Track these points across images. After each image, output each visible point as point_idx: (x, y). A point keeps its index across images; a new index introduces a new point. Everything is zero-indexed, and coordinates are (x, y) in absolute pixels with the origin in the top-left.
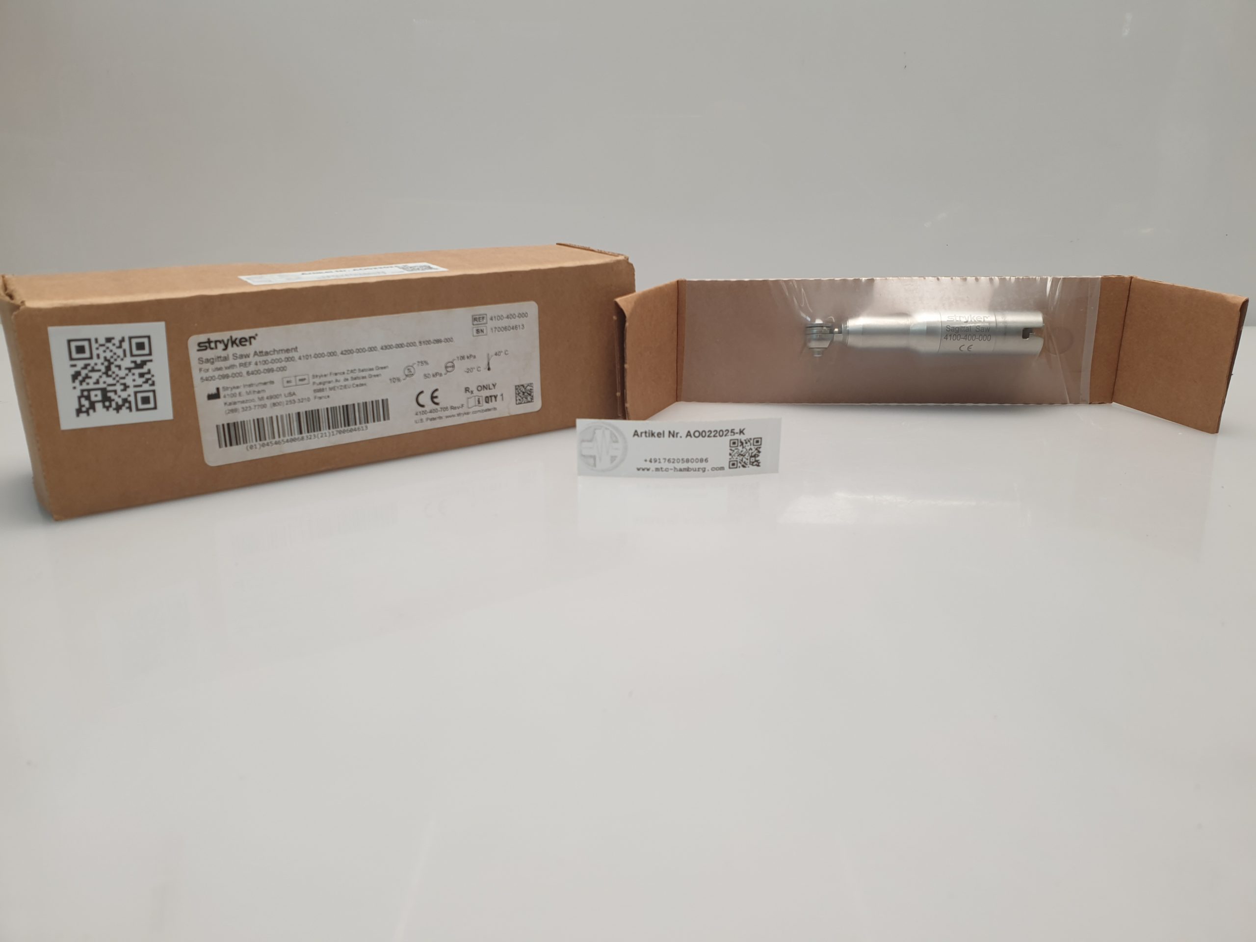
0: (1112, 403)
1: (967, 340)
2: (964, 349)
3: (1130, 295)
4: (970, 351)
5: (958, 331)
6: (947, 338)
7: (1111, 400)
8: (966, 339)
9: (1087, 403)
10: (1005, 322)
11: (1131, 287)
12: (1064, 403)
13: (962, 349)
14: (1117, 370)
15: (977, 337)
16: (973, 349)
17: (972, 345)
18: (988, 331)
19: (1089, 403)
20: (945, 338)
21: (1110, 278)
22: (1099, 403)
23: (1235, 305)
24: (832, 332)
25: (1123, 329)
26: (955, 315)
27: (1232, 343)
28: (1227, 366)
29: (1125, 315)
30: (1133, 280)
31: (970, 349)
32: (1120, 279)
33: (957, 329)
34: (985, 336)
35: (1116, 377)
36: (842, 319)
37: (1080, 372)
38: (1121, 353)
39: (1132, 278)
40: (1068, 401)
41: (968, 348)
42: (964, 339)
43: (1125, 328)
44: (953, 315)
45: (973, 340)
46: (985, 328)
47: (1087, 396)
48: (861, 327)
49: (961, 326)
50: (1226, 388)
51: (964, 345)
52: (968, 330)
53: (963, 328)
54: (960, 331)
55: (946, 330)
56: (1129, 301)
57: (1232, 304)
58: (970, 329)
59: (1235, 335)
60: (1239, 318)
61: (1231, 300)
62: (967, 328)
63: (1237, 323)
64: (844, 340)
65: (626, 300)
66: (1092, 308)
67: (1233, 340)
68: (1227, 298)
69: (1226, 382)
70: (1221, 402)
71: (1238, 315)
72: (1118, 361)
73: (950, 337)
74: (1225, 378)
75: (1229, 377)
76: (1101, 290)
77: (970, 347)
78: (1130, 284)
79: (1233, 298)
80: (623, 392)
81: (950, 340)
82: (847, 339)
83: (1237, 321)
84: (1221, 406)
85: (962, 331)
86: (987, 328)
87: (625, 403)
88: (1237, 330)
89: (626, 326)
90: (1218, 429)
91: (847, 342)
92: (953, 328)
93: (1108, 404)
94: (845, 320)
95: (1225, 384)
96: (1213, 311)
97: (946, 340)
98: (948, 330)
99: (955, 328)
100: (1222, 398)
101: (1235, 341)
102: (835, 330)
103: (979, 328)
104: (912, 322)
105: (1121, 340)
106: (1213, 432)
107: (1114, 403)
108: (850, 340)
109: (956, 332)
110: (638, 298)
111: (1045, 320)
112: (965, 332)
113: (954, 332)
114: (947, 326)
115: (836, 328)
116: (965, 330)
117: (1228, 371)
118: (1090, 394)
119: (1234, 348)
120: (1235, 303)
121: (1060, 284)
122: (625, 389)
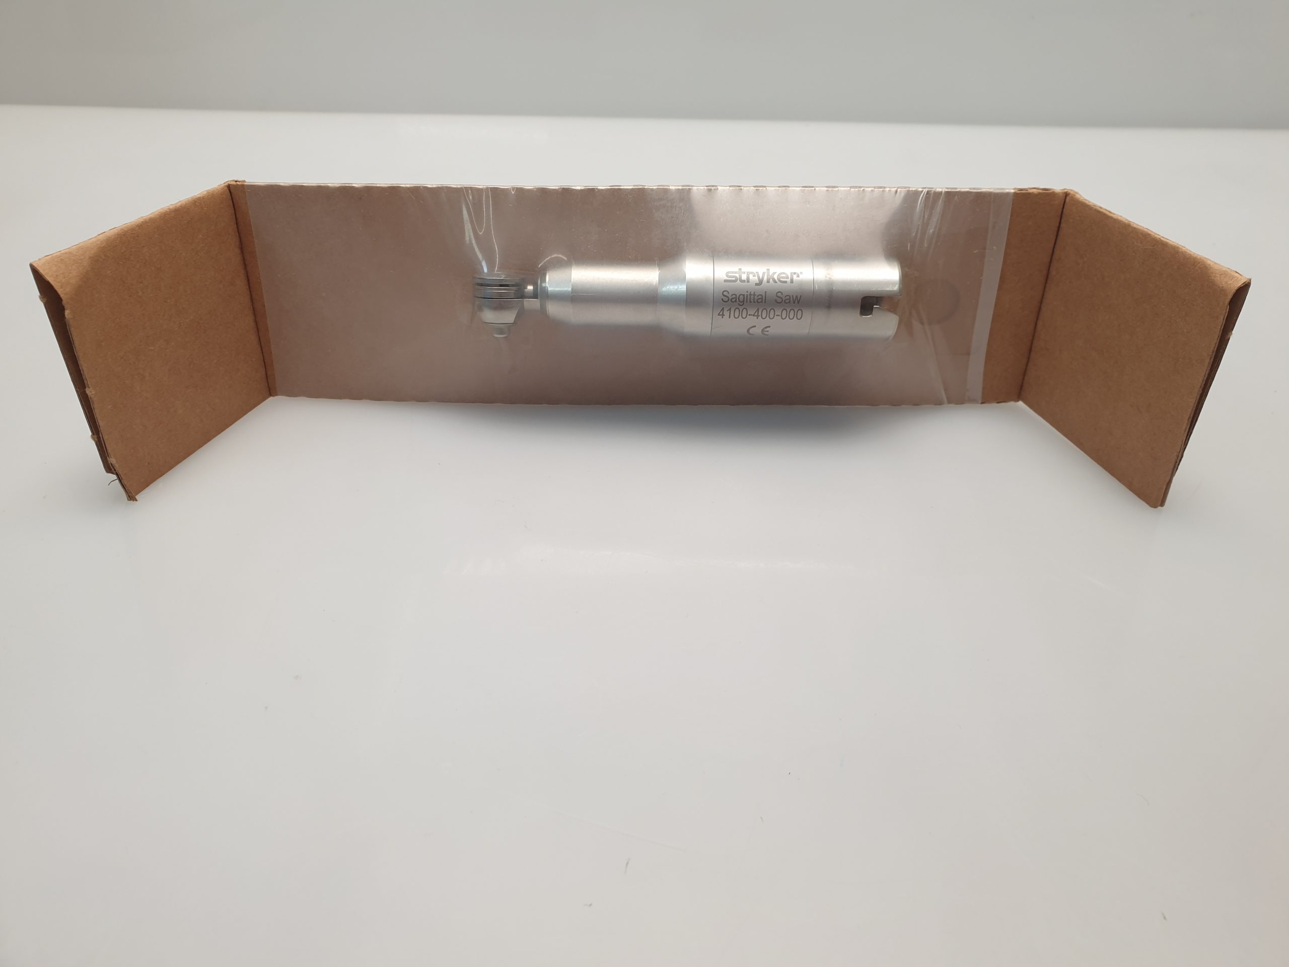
0: (1018, 401)
1: (760, 318)
2: (757, 331)
3: (1062, 226)
4: (767, 335)
5: (743, 301)
6: (723, 315)
7: (1019, 397)
8: (758, 316)
9: (978, 403)
10: (830, 283)
11: (1064, 210)
12: (938, 403)
13: (752, 331)
14: (1030, 350)
15: (778, 312)
16: (771, 331)
17: (769, 327)
18: (798, 302)
19: (980, 402)
20: (719, 315)
21: (1029, 194)
22: (998, 403)
23: (1223, 291)
24: (522, 295)
25: (1046, 283)
27: (1207, 361)
28: (1193, 401)
29: (1051, 259)
30: (1068, 198)
31: (765, 333)
32: (1047, 196)
33: (742, 297)
34: (792, 312)
35: (1028, 363)
36: (536, 275)
37: (969, 354)
38: (1040, 323)
39: (1066, 194)
40: (945, 400)
41: (763, 330)
42: (754, 315)
43: (1048, 282)
44: (737, 270)
45: (771, 317)
46: (793, 296)
47: (978, 393)
48: (570, 289)
49: (749, 293)
50: (1185, 439)
51: (755, 326)
52: (762, 301)
53: (752, 297)
54: (747, 302)
55: (722, 299)
56: (1059, 237)
57: (1219, 287)
58: (765, 297)
59: (1214, 348)
60: (1225, 318)
61: (1219, 279)
62: (760, 297)
63: (1220, 327)
64: (543, 310)
65: (62, 260)
66: (995, 248)
67: (1209, 357)
68: (1212, 273)
69: (1186, 429)
70: (1173, 462)
71: (1226, 313)
72: (1033, 336)
73: (729, 311)
74: (1186, 421)
75: (1192, 422)
76: (1011, 216)
77: (765, 330)
78: (1062, 206)
79: (1222, 274)
80: (99, 438)
81: (730, 318)
82: (547, 309)
83: (1221, 323)
84: (1172, 467)
85: (751, 302)
86: (797, 297)
87: (108, 458)
88: (1219, 340)
89: (66, 316)
90: (1162, 504)
91: (547, 313)
92: (734, 296)
93: (1012, 403)
94: (542, 273)
95: (1185, 431)
96: (1186, 291)
97: (722, 318)
98: (724, 300)
99: (738, 296)
100: (1176, 454)
101: (1212, 359)
102: (527, 288)
103: (781, 296)
104: (662, 281)
105: (1041, 302)
106: (1154, 506)
107: (1021, 403)
108: (553, 309)
109: (739, 304)
110: (104, 247)
111: (904, 277)
112: (756, 303)
113: (735, 303)
114: (724, 291)
115: (530, 284)
116: (755, 301)
117: (1192, 409)
118: (984, 388)
119: (1207, 372)
120: (1224, 288)
121: (940, 202)
122: (100, 433)
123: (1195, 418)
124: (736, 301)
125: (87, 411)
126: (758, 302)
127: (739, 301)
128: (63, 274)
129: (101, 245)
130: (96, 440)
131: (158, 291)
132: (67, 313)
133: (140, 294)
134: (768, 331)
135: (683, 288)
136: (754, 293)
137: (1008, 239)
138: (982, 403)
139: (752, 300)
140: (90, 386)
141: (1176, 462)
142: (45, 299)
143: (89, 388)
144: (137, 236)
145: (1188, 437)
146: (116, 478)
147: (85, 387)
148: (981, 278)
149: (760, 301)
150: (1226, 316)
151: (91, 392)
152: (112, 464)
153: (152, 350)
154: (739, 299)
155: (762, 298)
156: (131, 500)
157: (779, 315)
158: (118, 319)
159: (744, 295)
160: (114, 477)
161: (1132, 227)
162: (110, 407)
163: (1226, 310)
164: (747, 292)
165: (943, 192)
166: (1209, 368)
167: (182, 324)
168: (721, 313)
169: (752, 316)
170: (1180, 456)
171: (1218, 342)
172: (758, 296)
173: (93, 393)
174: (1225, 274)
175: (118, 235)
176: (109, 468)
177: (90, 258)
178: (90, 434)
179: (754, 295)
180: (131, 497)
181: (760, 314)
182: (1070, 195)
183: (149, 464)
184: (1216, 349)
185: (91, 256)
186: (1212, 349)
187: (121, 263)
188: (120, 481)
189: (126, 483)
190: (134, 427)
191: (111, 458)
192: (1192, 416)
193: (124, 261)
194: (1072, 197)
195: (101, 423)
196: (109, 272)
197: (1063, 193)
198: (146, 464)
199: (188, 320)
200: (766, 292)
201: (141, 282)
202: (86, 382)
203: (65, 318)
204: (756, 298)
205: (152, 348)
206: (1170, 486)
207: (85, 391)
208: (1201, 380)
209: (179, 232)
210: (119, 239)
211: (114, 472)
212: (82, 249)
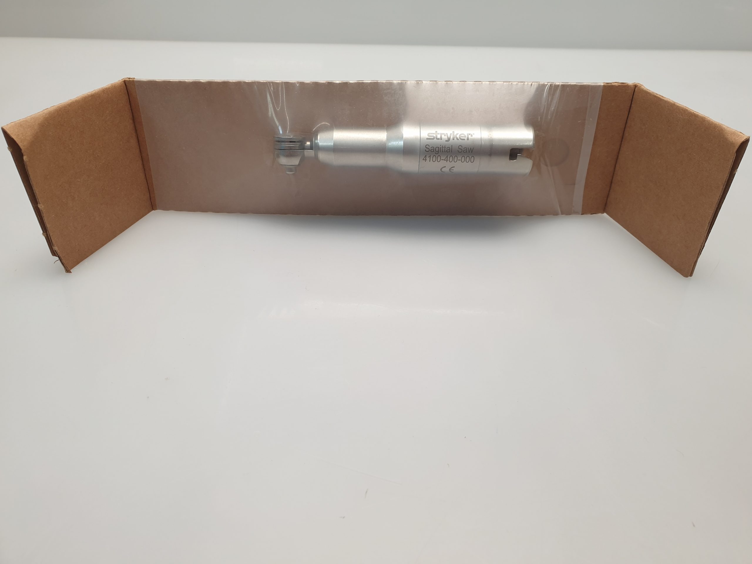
0: (603, 213)
1: (448, 161)
2: (447, 170)
3: (632, 105)
4: (453, 172)
5: (438, 151)
6: (426, 160)
7: (604, 210)
8: (447, 160)
9: (579, 214)
10: (491, 140)
11: (634, 96)
12: (556, 214)
13: (443, 170)
14: (611, 182)
15: (459, 158)
16: (455, 170)
17: (454, 167)
18: (472, 152)
19: (581, 214)
20: (423, 160)
21: (613, 86)
22: (591, 214)
23: (732, 144)
24: (303, 148)
25: (622, 141)
26: (436, 132)
27: (722, 188)
28: (712, 212)
29: (625, 126)
30: (636, 88)
31: (452, 171)
32: (623, 87)
33: (437, 149)
34: (468, 158)
35: (610, 190)
36: (312, 135)
37: (574, 184)
38: (618, 165)
39: (636, 86)
40: (560, 212)
41: (450, 169)
42: (445, 160)
43: (623, 140)
44: (435, 132)
45: (455, 161)
46: (468, 148)
47: (580, 208)
48: (332, 144)
49: (441, 146)
50: (706, 235)
51: (445, 167)
52: (450, 151)
53: (444, 149)
54: (440, 152)
55: (425, 150)
56: (630, 113)
57: (730, 142)
58: (452, 149)
59: (726, 180)
60: (734, 161)
61: (730, 137)
62: (448, 148)
63: (730, 166)
64: (316, 157)
65: (21, 125)
66: (591, 119)
67: (723, 185)
68: (726, 133)
69: (707, 229)
70: (699, 249)
71: (734, 157)
72: (614, 174)
73: (429, 158)
74: (707, 225)
75: (711, 225)
76: (602, 99)
77: (452, 169)
78: (633, 94)
79: (732, 134)
80: (47, 235)
81: (430, 161)
82: (319, 156)
83: (731, 164)
84: (698, 252)
85: (443, 152)
86: (471, 149)
87: (53, 247)
88: (729, 174)
89: (24, 160)
90: (691, 275)
91: (319, 159)
92: (433, 148)
93: (600, 214)
94: (316, 134)
95: (706, 230)
96: (709, 144)
97: (425, 161)
98: (426, 150)
99: (435, 148)
100: (700, 244)
101: (725, 186)
102: (306, 144)
103: (461, 148)
104: (389, 139)
105: (619, 153)
106: (686, 276)
107: (605, 214)
108: (322, 156)
109: (435, 153)
110: (47, 117)
111: (536, 137)
112: (446, 152)
113: (433, 152)
114: (426, 145)
115: (308, 141)
116: (446, 151)
117: (711, 217)
118: (583, 205)
119: (721, 194)
120: (733, 142)
121: (558, 92)
122: (48, 231)
123: (713, 223)
124: (434, 151)
125: (39, 218)
126: (447, 152)
127: (436, 151)
128: (22, 133)
129: (46, 116)
130: (46, 236)
131: (82, 146)
132: (25, 158)
133: (71, 147)
134: (453, 170)
135: (401, 143)
136: (445, 146)
137: (599, 114)
138: (582, 214)
139: (444, 151)
140: (40, 203)
141: (701, 249)
142: (12, 149)
143: (40, 204)
144: (68, 111)
145: (708, 234)
146: (58, 259)
147: (38, 204)
148: (583, 138)
149: (448, 151)
150: (734, 159)
151: (41, 206)
152: (55, 251)
153: (79, 181)
154: (435, 150)
155: (450, 149)
156: (68, 272)
157: (460, 160)
158: (57, 162)
159: (438, 148)
160: (57, 258)
161: (676, 106)
162: (53, 215)
163: (734, 156)
164: (441, 145)
165: (560, 85)
166: (722, 192)
167: (97, 166)
168: (425, 159)
169: (443, 161)
170: (703, 246)
171: (729, 175)
172: (447, 148)
173: (43, 207)
174: (734, 134)
175: (56, 110)
176: (54, 253)
177: (39, 124)
178: (42, 232)
179: (445, 147)
180: (68, 271)
181: (448, 159)
182: (638, 87)
183: (78, 250)
184: (727, 180)
185: (39, 123)
186: (725, 180)
187: (58, 127)
188: (61, 261)
189: (64, 262)
190: (69, 228)
191: (55, 246)
192: (711, 221)
193: (60, 126)
194: (639, 88)
195: (48, 225)
196: (51, 133)
197: (633, 85)
198: (77, 250)
199: (101, 163)
200: (452, 146)
201: (71, 140)
202: (38, 200)
203: (24, 161)
204: (446, 149)
205: (79, 180)
206: (696, 264)
207: (37, 206)
208: (717, 199)
209: (94, 109)
210: (56, 113)
211: (57, 255)
212: (34, 118)
